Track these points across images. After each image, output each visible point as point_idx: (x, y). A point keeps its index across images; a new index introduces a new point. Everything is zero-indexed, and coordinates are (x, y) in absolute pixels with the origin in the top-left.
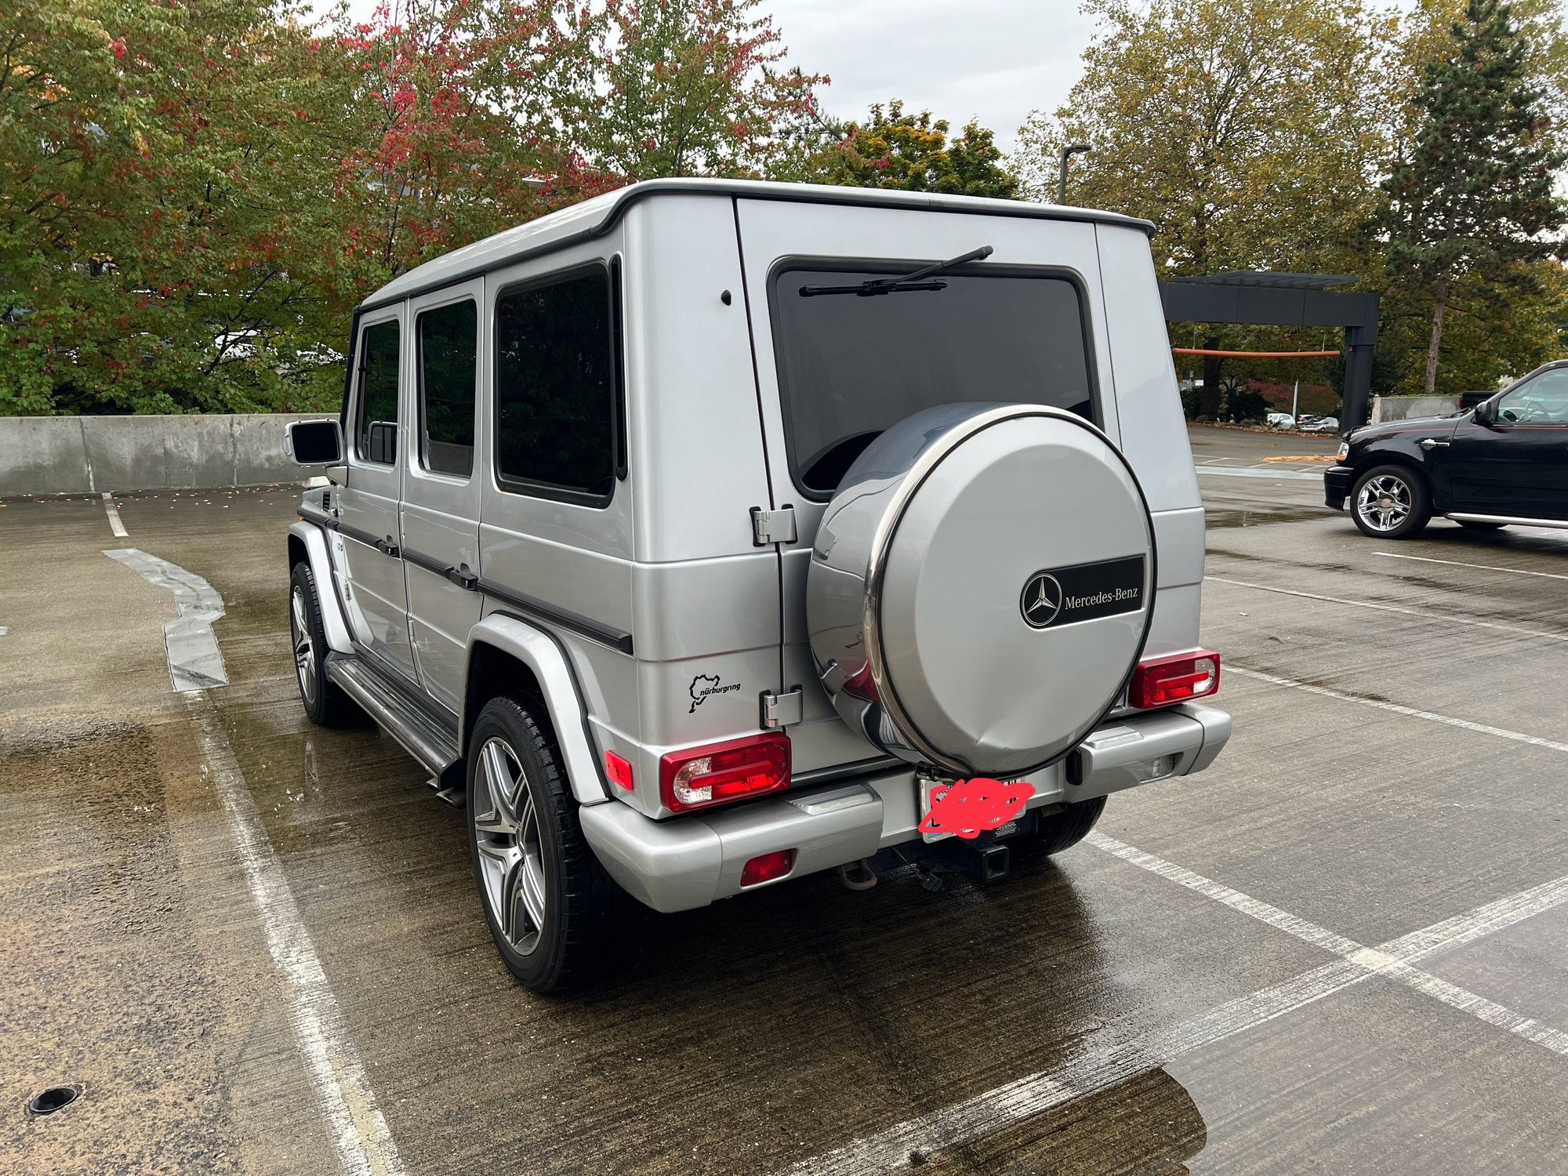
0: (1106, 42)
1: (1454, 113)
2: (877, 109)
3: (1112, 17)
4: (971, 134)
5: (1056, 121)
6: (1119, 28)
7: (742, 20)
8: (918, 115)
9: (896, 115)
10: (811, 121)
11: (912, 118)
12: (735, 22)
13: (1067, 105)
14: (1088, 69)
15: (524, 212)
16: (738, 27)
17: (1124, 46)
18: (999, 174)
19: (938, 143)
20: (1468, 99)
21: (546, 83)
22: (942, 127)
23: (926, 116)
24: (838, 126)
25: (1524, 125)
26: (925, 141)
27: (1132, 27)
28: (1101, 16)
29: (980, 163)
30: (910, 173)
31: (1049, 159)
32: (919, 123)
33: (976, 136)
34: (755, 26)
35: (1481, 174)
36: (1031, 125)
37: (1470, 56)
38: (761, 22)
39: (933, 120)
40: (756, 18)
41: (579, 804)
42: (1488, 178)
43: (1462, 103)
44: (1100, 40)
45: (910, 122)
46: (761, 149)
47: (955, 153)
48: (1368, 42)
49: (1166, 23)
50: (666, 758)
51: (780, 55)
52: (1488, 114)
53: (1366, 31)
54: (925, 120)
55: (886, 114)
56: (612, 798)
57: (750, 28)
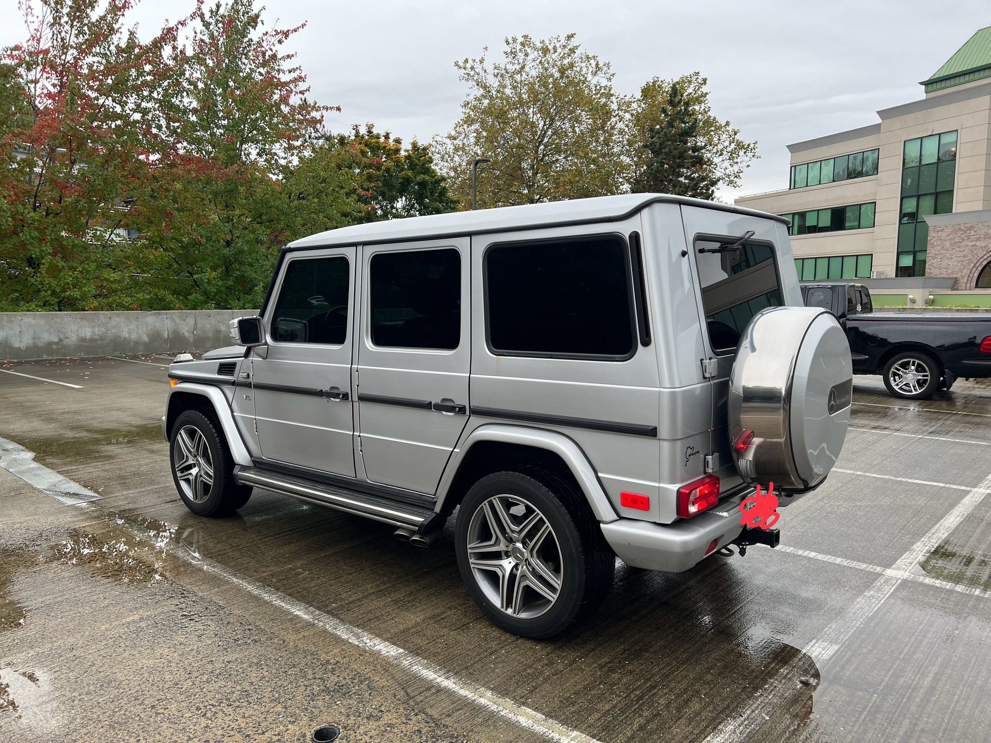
0: (475, 99)
1: (666, 154)
2: (356, 128)
3: (478, 85)
4: (415, 145)
5: (448, 141)
6: (482, 91)
7: (281, 67)
8: (383, 133)
9: (370, 132)
10: (313, 131)
11: (378, 135)
12: (276, 68)
13: (453, 133)
14: (465, 113)
15: (138, 178)
16: (279, 71)
17: (486, 102)
18: (434, 171)
19: (397, 151)
20: (672, 147)
21: (155, 95)
22: (398, 141)
23: (388, 134)
24: (330, 136)
25: (697, 163)
26: (390, 149)
27: (489, 92)
28: (472, 83)
29: (424, 164)
30: (383, 168)
31: (446, 164)
32: (383, 138)
33: (419, 149)
34: (290, 72)
35: (680, 187)
36: (434, 143)
37: (670, 124)
38: (294, 70)
39: (392, 137)
40: (291, 68)
41: (599, 522)
42: (684, 190)
43: (670, 149)
44: (471, 97)
45: (378, 137)
46: (295, 148)
47: (408, 157)
48: (617, 112)
49: (508, 91)
50: (681, 490)
51: (306, 91)
52: (682, 156)
53: (614, 106)
54: (387, 137)
55: (363, 131)
56: (621, 518)
57: (287, 73)
